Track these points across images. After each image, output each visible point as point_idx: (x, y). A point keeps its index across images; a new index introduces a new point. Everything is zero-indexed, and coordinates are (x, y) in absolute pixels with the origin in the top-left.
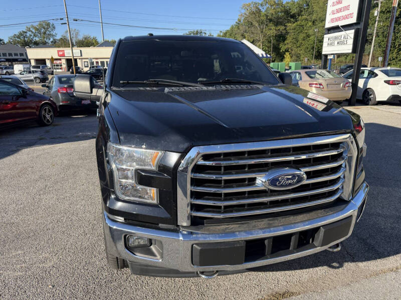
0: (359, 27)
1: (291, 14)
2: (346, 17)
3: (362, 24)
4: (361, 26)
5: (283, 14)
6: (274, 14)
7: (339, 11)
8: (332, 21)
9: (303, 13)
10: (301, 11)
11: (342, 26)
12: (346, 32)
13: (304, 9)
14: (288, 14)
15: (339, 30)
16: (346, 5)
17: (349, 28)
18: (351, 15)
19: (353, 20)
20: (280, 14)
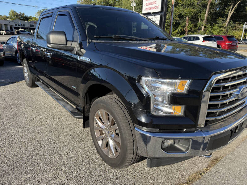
0: (162, 14)
1: (110, 4)
2: (155, 8)
3: (164, 12)
4: (163, 14)
5: (105, 3)
6: (99, 2)
7: (150, 4)
8: (146, 9)
9: (116, 4)
10: (115, 3)
11: (153, 13)
12: (155, 16)
13: (117, 2)
14: (107, 4)
15: (151, 15)
16: (154, 1)
17: (156, 14)
18: (157, 7)
19: (159, 10)
20: (103, 3)
